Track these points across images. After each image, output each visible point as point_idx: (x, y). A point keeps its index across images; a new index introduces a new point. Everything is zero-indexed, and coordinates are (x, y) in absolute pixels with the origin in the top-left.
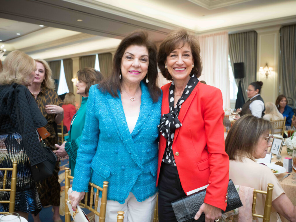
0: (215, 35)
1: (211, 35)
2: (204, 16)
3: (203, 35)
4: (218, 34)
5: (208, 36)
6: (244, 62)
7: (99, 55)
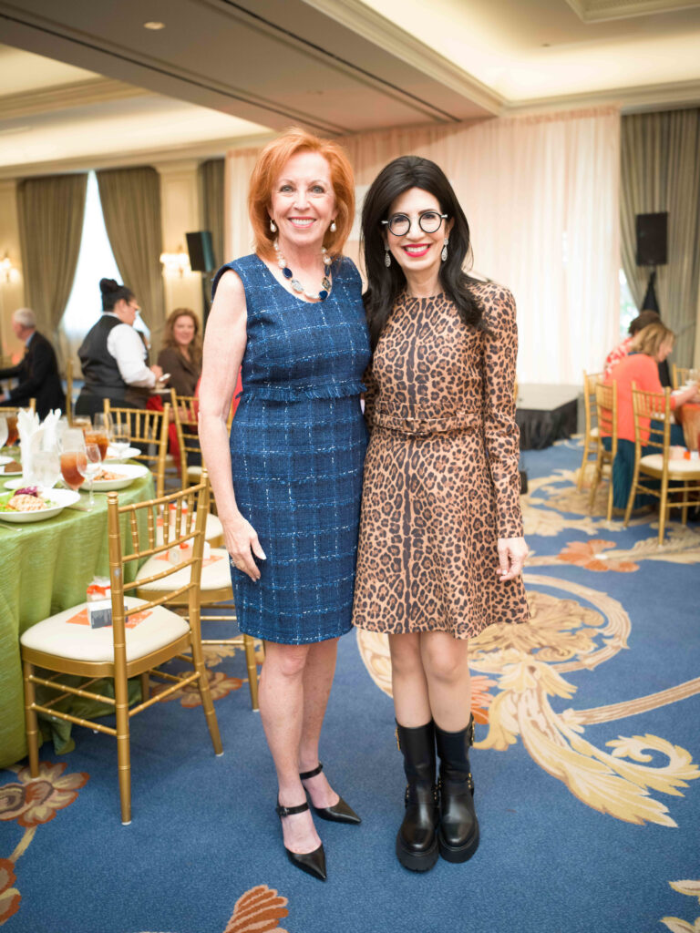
0: (573, 115)
1: (559, 117)
2: (546, 45)
3: (531, 113)
4: (583, 114)
5: (548, 119)
6: (668, 210)
7: (100, 174)
